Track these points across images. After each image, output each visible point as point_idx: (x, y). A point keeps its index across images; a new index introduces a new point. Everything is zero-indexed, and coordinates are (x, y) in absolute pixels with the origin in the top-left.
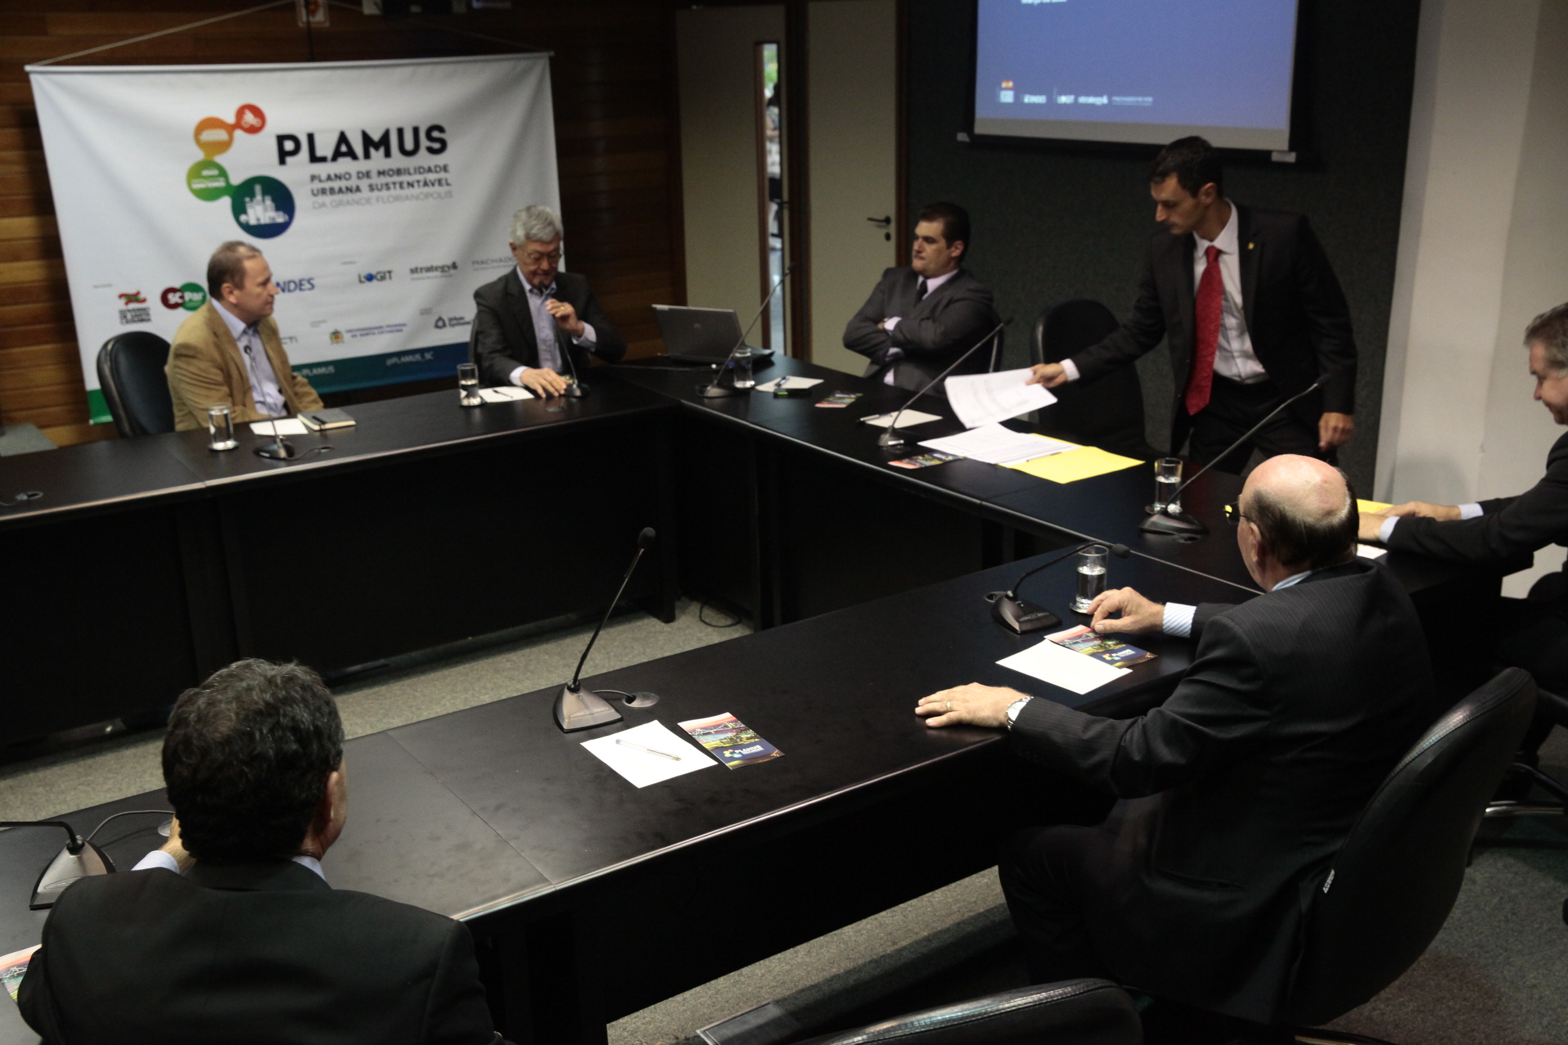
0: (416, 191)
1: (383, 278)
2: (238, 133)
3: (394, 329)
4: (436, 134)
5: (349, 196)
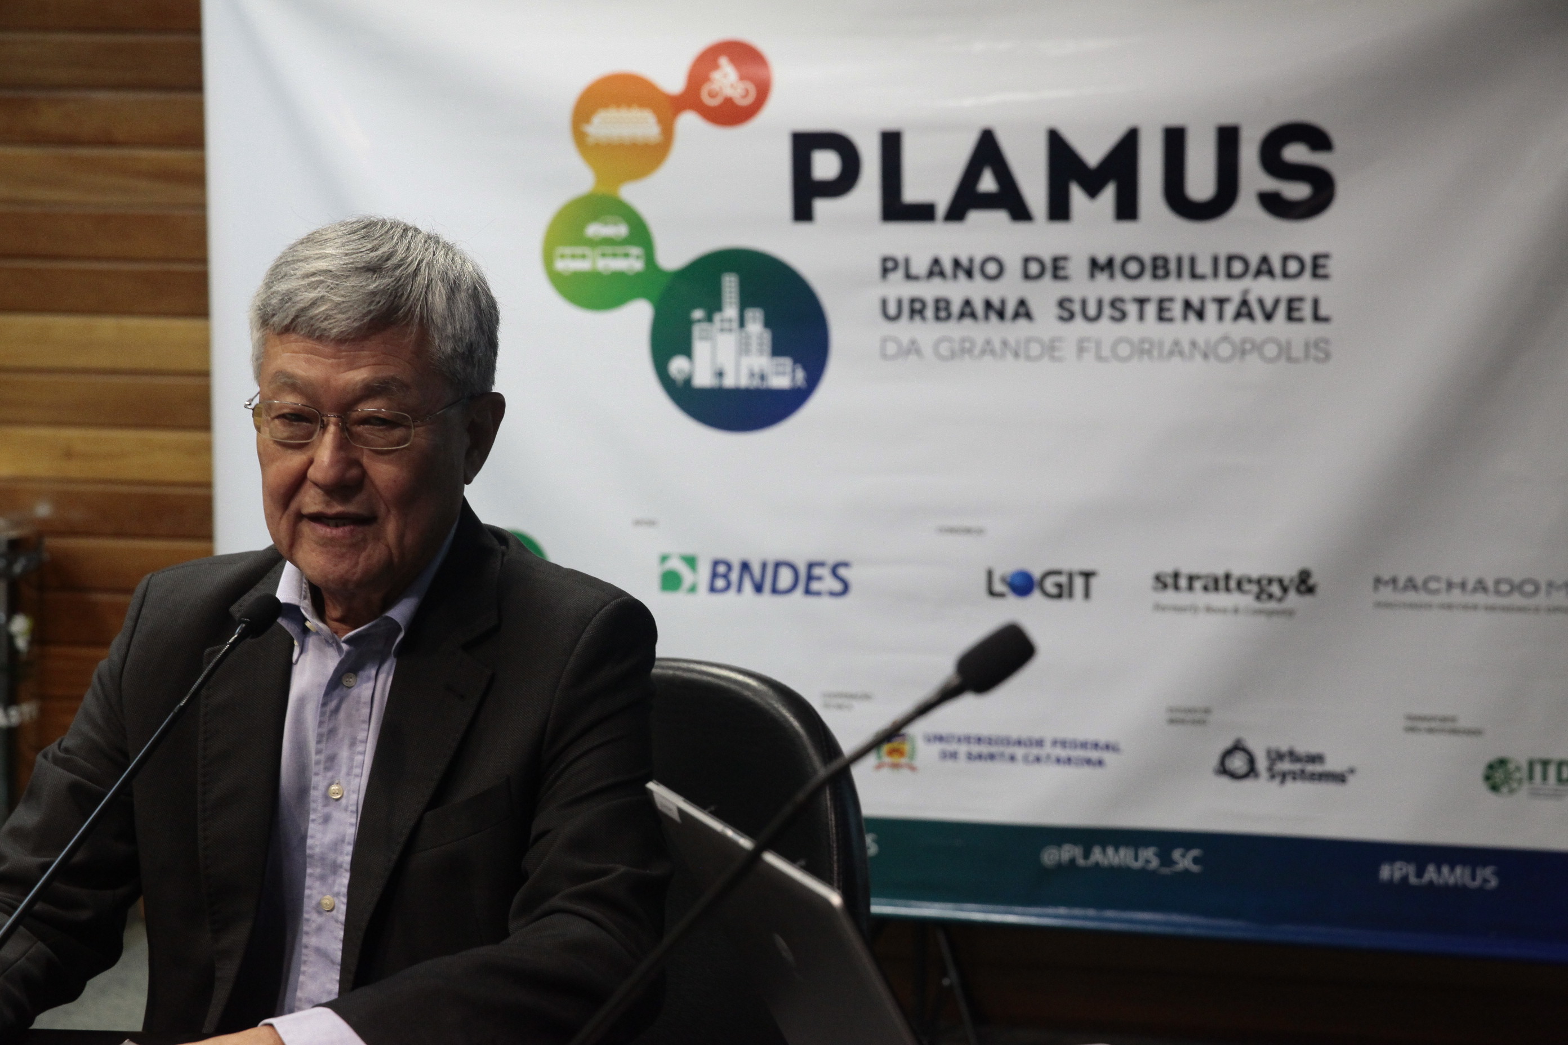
0: (1210, 329)
1: (1063, 592)
2: (689, 122)
3: (1080, 753)
4: (1295, 153)
5: (993, 330)
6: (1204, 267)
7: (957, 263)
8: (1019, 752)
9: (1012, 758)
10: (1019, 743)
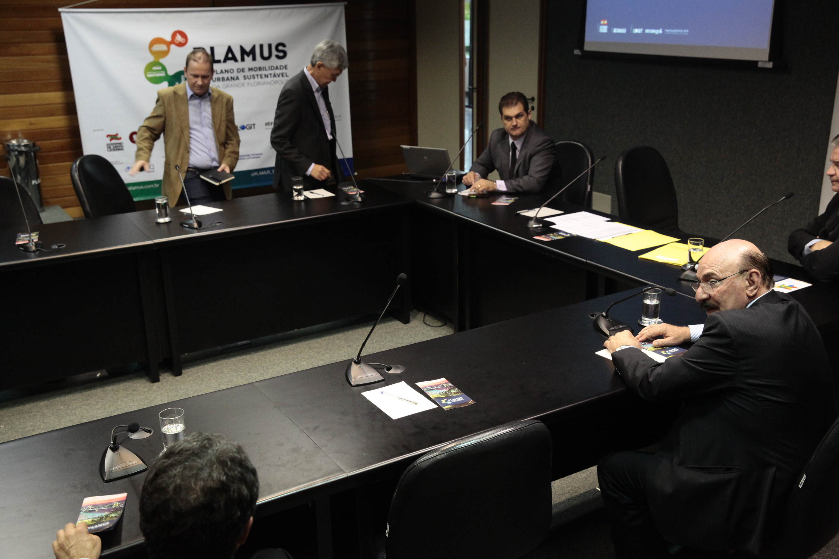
0: (269, 79)
1: (250, 128)
2: (173, 47)
3: (256, 156)
4: (281, 48)
5: (233, 82)
6: (267, 68)
7: (225, 71)
8: (246, 157)
9: (245, 159)
10: (246, 156)
